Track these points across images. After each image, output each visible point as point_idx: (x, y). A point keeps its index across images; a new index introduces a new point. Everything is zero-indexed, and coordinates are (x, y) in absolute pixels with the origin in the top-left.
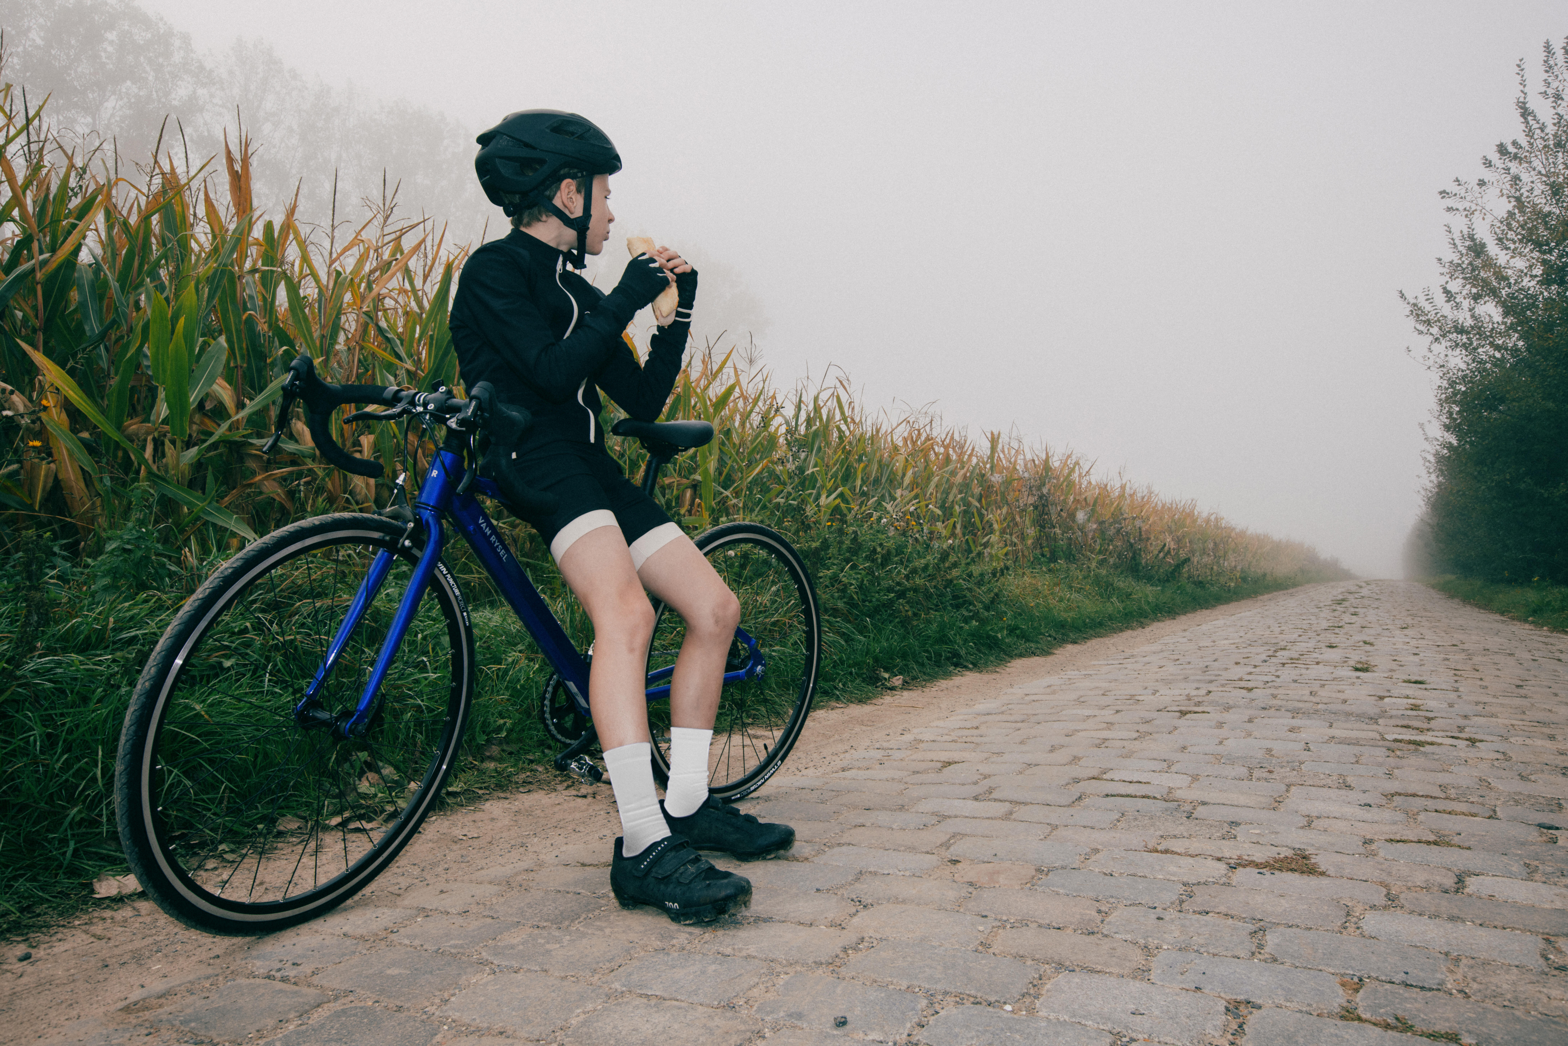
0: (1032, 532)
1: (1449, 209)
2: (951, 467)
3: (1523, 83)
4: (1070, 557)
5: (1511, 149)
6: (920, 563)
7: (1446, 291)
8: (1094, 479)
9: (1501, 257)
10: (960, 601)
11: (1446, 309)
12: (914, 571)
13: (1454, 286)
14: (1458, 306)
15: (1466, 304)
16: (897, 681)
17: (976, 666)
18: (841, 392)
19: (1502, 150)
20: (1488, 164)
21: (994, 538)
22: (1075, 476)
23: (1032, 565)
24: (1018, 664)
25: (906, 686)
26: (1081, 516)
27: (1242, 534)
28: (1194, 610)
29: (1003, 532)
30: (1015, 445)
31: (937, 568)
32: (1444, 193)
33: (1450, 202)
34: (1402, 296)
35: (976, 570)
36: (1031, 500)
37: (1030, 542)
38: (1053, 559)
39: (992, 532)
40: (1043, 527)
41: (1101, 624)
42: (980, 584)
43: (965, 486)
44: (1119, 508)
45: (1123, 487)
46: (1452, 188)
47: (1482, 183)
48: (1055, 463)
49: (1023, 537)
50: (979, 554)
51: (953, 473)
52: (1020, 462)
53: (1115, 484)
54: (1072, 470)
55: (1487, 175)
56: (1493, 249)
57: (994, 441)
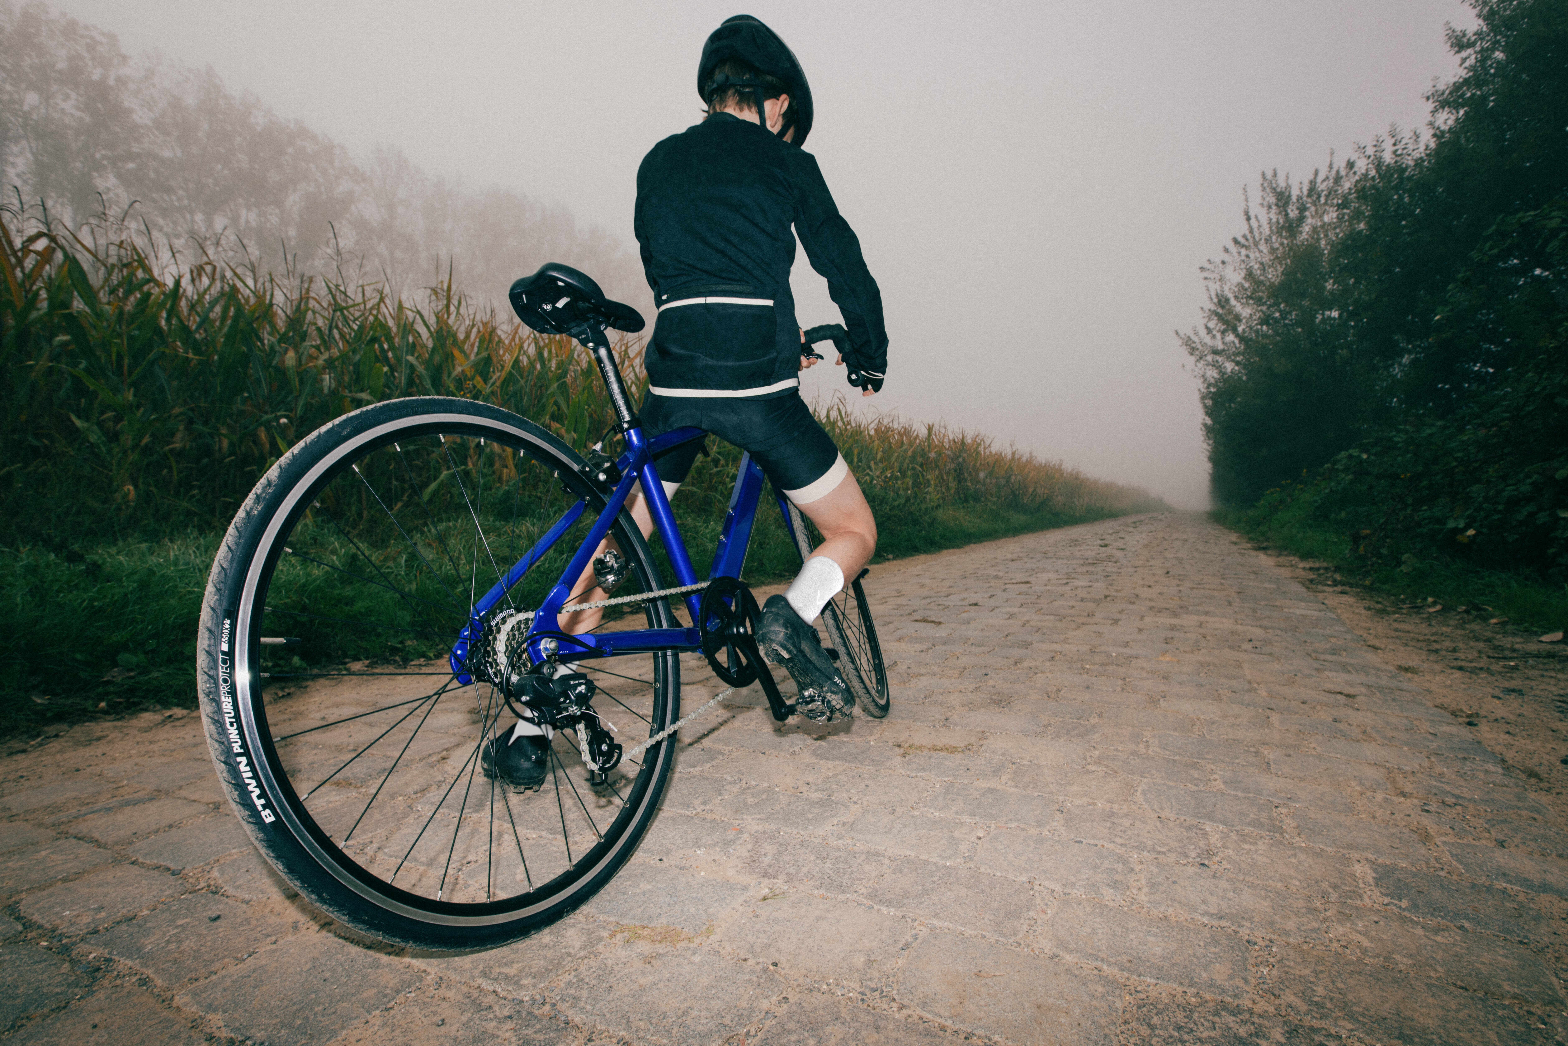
0: (953, 485)
1: (1206, 278)
2: (904, 448)
3: (1247, 200)
4: (976, 499)
5: (1242, 241)
6: (896, 503)
7: (1207, 328)
8: (994, 449)
9: (1238, 308)
10: (916, 522)
11: (1207, 339)
12: (894, 507)
13: (1211, 325)
14: (1214, 337)
15: (1219, 336)
16: (891, 556)
17: (925, 552)
18: (841, 407)
19: (1236, 241)
20: (1226, 250)
21: (931, 489)
22: (981, 449)
23: (953, 504)
24: (945, 552)
25: (894, 559)
26: (982, 475)
27: (1096, 482)
28: (1048, 529)
29: (936, 486)
30: (943, 431)
31: (904, 505)
32: (1202, 269)
33: (1205, 274)
34: (1177, 333)
35: (923, 507)
36: (953, 466)
37: (952, 491)
38: (966, 501)
39: (929, 486)
40: (959, 482)
41: (990, 535)
42: (925, 514)
43: (913, 459)
44: (1010, 468)
45: (1013, 454)
46: (1206, 265)
47: (1223, 263)
48: (968, 440)
49: (948, 489)
50: (925, 498)
51: (906, 451)
52: (946, 440)
53: (1008, 452)
54: (980, 444)
55: (1225, 257)
56: (1233, 302)
57: (930, 429)
